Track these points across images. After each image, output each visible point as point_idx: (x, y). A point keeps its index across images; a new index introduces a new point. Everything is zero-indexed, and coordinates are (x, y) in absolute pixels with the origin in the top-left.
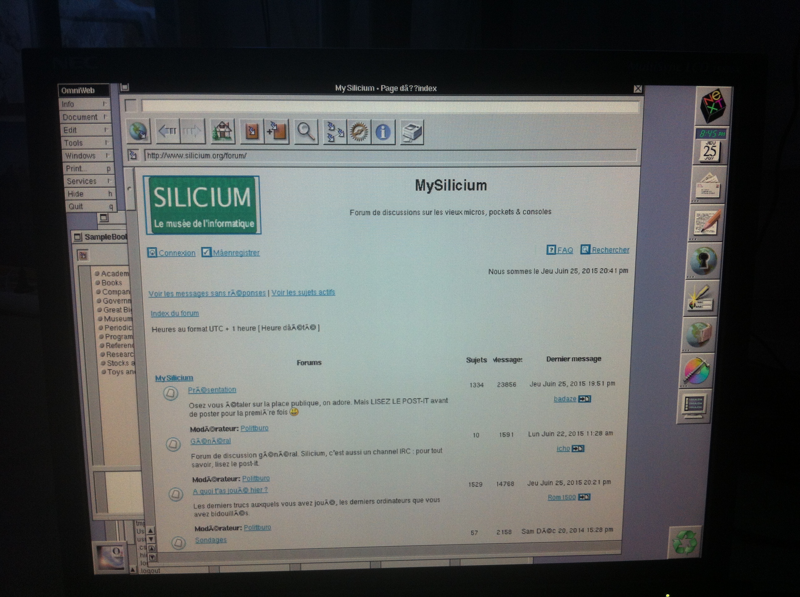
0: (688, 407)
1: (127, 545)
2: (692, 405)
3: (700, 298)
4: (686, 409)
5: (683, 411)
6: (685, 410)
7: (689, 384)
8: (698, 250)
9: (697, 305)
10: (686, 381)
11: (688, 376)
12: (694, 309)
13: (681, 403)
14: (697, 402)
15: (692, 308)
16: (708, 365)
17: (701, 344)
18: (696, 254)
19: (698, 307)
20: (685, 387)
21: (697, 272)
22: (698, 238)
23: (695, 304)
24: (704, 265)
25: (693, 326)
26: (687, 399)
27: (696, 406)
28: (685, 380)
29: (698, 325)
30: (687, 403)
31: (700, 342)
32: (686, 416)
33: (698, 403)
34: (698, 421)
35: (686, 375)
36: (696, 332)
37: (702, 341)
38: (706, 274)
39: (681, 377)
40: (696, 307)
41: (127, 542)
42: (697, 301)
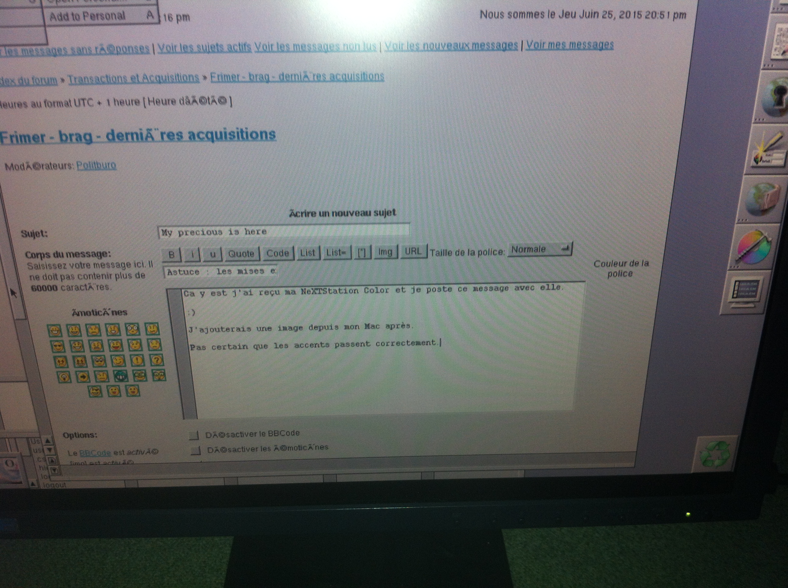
0: (737, 294)
1: (22, 456)
2: (742, 291)
3: (770, 149)
4: (735, 296)
5: (730, 299)
6: (733, 297)
7: (741, 265)
8: (774, 82)
9: (764, 159)
10: (737, 261)
11: (742, 254)
12: (760, 164)
13: (728, 289)
14: (750, 287)
15: (757, 163)
16: (770, 239)
17: (764, 212)
18: (771, 87)
19: (766, 161)
20: (736, 268)
21: (770, 112)
22: (775, 65)
23: (761, 158)
24: (779, 102)
25: (757, 187)
26: (737, 283)
27: (748, 292)
28: (737, 258)
29: (762, 186)
30: (736, 288)
31: (762, 209)
32: (733, 305)
33: (751, 289)
34: (749, 311)
35: (739, 252)
36: (760, 195)
37: (766, 207)
38: (781, 116)
39: (733, 254)
40: (764, 162)
41: (21, 453)
42: (764, 154)
